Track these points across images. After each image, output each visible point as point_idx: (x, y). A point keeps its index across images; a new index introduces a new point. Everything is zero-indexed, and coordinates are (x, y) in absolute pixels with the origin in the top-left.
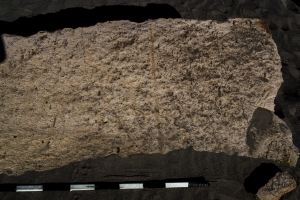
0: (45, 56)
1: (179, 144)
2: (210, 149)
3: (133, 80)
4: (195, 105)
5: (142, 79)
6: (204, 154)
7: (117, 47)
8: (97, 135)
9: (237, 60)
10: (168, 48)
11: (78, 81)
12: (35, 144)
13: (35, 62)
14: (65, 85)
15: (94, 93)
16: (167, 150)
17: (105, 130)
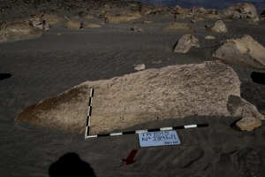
0: (118, 85)
1: (190, 113)
2: (207, 114)
3: (160, 90)
4: (194, 97)
5: (164, 89)
6: (204, 116)
7: (150, 78)
8: (147, 113)
9: (212, 77)
10: (175, 76)
11: (134, 93)
12: (117, 119)
13: (114, 87)
14: (128, 95)
15: (142, 96)
16: (183, 116)
17: (150, 111)
